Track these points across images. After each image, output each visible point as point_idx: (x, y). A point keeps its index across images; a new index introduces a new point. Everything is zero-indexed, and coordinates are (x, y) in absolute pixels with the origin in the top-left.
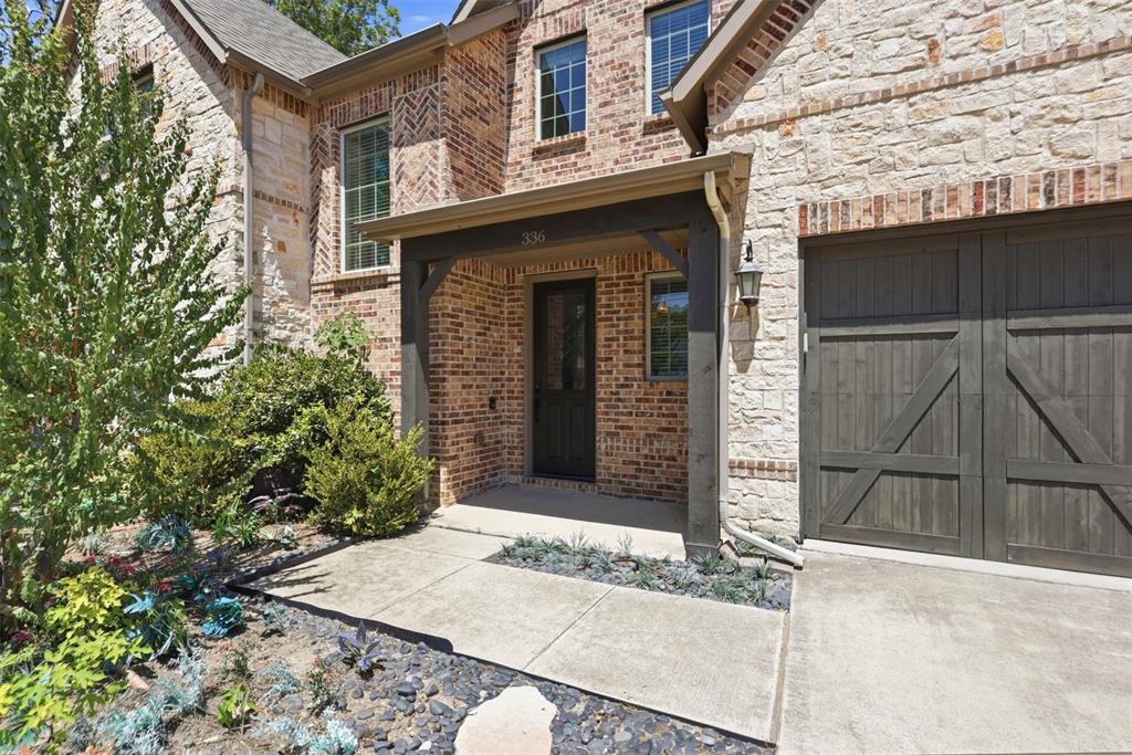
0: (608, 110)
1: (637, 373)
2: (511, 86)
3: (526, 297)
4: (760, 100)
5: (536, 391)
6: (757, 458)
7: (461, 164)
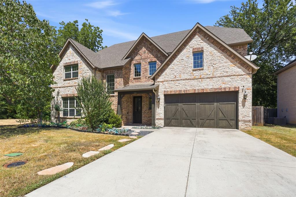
0: (144, 74)
1: (147, 109)
2: (130, 69)
3: (132, 98)
4: (160, 79)
5: (134, 112)
6: (160, 118)
7: (124, 81)
